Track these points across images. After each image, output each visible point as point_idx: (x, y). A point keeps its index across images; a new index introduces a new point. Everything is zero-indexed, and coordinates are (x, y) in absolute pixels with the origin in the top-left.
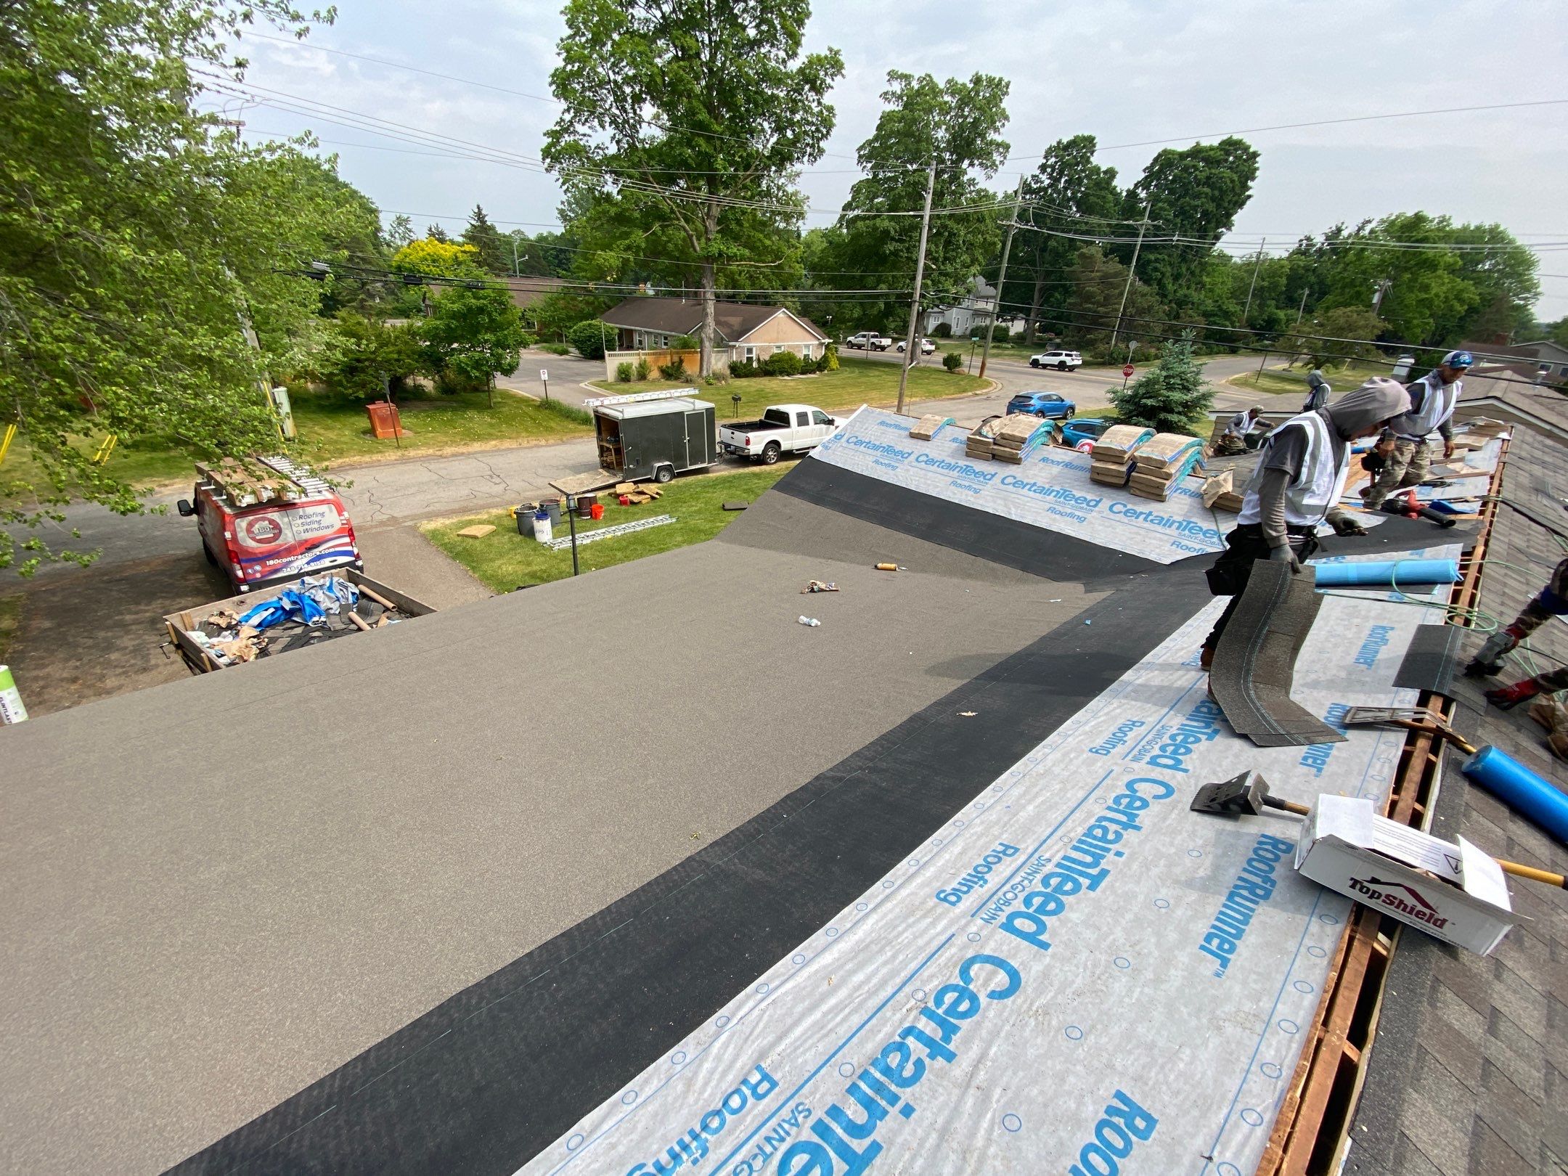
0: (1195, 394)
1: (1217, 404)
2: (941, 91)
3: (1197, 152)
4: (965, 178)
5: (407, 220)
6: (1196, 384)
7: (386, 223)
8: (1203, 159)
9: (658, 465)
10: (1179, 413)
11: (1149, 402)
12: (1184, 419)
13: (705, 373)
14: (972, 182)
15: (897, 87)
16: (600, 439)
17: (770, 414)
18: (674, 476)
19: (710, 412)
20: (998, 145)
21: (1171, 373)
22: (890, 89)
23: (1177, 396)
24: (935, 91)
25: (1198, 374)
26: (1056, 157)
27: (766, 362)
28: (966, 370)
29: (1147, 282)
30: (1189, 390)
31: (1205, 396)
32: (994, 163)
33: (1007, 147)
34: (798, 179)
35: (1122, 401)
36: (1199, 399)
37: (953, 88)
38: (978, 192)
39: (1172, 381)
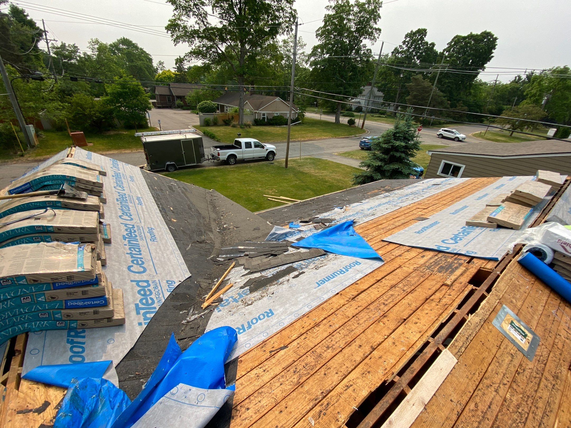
2: (353, 6)
4: (361, 44)
5: (163, 63)
6: (413, 137)
7: (155, 63)
8: (473, 40)
9: (168, 163)
13: (240, 123)
14: (365, 46)
17: (236, 142)
18: (176, 169)
19: (199, 139)
20: (376, 29)
21: (398, 130)
22: (329, 4)
26: (410, 37)
27: (271, 120)
28: (357, 125)
29: (442, 91)
33: (380, 30)
36: (414, 145)
37: (358, 4)
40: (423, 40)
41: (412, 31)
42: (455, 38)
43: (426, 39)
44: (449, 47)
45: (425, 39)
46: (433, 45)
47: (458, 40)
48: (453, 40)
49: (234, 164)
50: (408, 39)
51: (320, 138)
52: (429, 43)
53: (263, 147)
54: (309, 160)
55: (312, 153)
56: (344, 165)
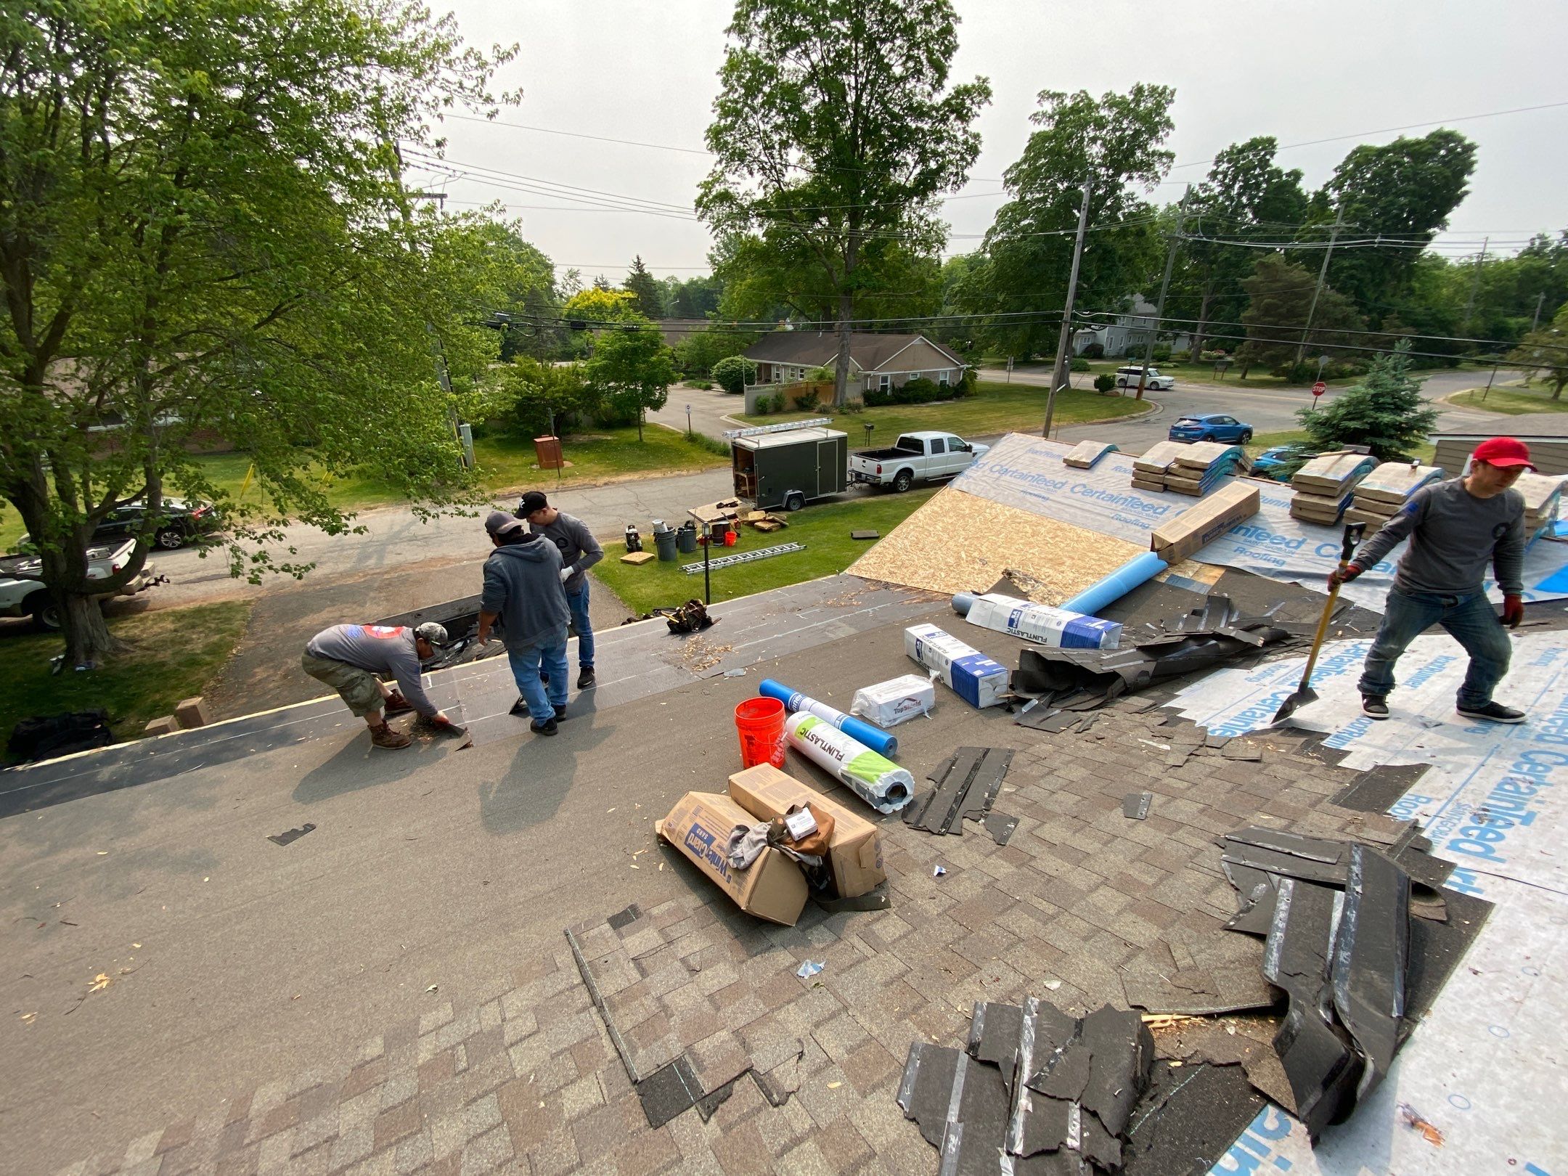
0: (1411, 415)
1: (1440, 426)
2: (1098, 106)
3: (1400, 147)
4: (1123, 193)
5: (577, 273)
6: (1413, 403)
7: (559, 276)
8: (1411, 154)
9: (790, 492)
10: (1391, 437)
11: (1353, 425)
12: (1397, 443)
13: (838, 402)
14: (1131, 196)
15: (1048, 107)
16: (736, 468)
17: (904, 442)
18: (803, 505)
19: (842, 440)
20: (1161, 155)
21: (1379, 390)
22: (1040, 109)
23: (1386, 418)
24: (1090, 106)
25: (1416, 390)
26: (1229, 161)
27: (900, 390)
28: (1121, 392)
29: (1341, 290)
30: (1403, 410)
31: (1427, 417)
32: (1156, 176)
33: (1171, 156)
34: (939, 209)
35: (1316, 423)
36: (1417, 420)
37: (1111, 102)
38: (1138, 206)
39: (1381, 400)
40: (1268, 165)
41: (1233, 147)
42: (1354, 152)
43: (1275, 163)
44: (1338, 177)
45: (1272, 162)
46: (1296, 175)
47: (1362, 157)
48: (1349, 159)
49: (908, 490)
50: (1224, 166)
53: (967, 449)
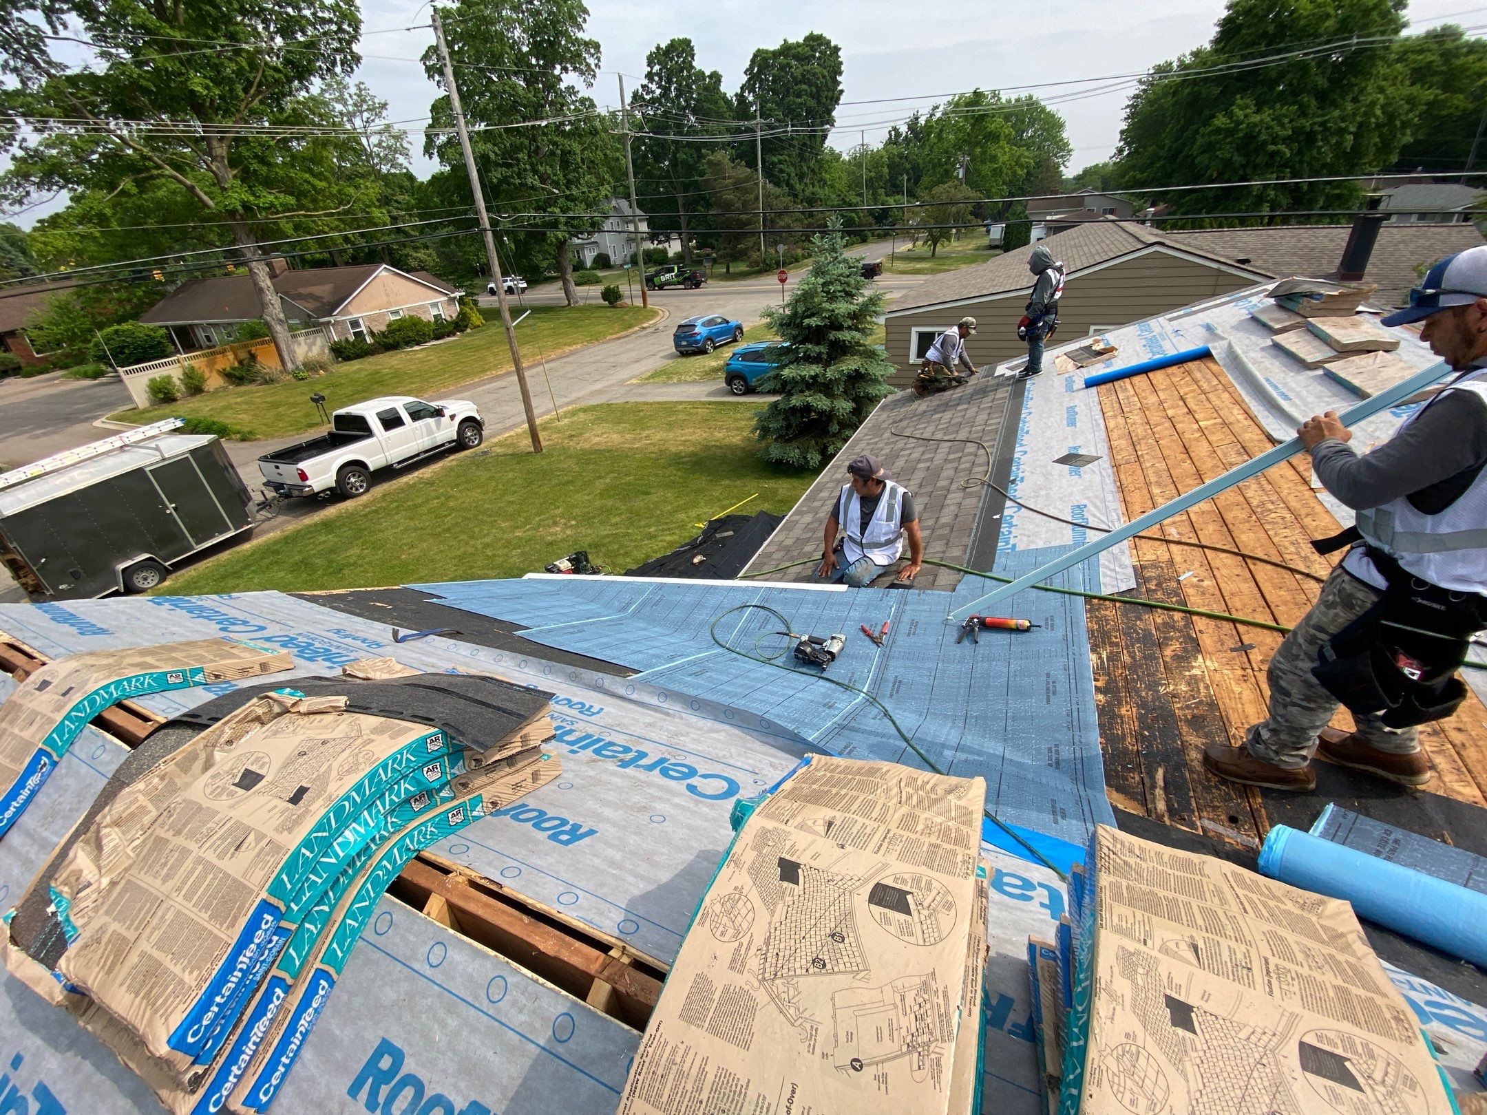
1: (884, 307)
3: (787, 49)
4: (563, 86)
8: (796, 57)
9: (122, 566)
13: (290, 366)
17: (341, 422)
19: (200, 453)
20: (587, 44)
23: (841, 307)
26: (659, 63)
27: (382, 333)
28: (628, 301)
33: (597, 46)
36: (866, 305)
40: (692, 67)
41: (658, 48)
42: (755, 56)
43: (698, 64)
44: (749, 80)
45: (694, 64)
46: (716, 77)
47: (761, 61)
48: (753, 61)
49: (367, 490)
50: (657, 68)
51: (559, 351)
52: (707, 73)
53: (438, 413)
54: (582, 416)
55: (573, 396)
56: (681, 403)
